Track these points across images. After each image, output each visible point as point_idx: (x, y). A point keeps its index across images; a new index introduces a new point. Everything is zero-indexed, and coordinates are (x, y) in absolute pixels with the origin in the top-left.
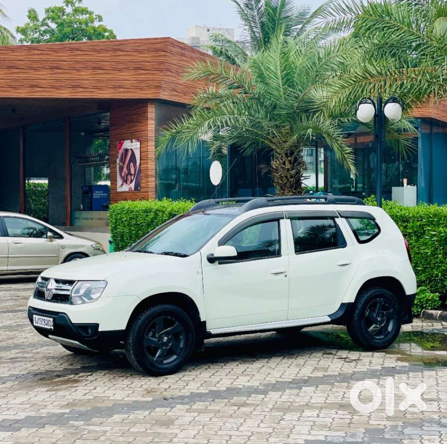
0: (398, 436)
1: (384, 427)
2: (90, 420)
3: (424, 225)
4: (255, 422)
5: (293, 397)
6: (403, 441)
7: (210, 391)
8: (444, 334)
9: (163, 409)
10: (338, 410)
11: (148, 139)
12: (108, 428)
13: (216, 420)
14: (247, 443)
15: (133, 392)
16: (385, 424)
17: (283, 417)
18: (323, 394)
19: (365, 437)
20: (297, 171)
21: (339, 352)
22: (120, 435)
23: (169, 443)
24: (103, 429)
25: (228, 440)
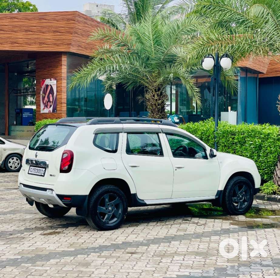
0: (236, 272)
1: (226, 267)
2: (35, 263)
3: (246, 137)
4: (143, 264)
5: (166, 248)
6: (239, 275)
7: (112, 244)
8: (258, 208)
9: (83, 256)
10: (196, 256)
11: (62, 79)
12: (48, 268)
13: (118, 262)
14: (140, 277)
15: (61, 245)
16: (227, 265)
17: (161, 261)
18: (185, 246)
19: (214, 273)
20: (162, 101)
21: (192, 219)
22: (56, 272)
23: (89, 277)
24: (45, 269)
25: (127, 276)
